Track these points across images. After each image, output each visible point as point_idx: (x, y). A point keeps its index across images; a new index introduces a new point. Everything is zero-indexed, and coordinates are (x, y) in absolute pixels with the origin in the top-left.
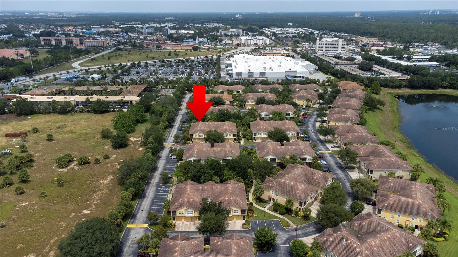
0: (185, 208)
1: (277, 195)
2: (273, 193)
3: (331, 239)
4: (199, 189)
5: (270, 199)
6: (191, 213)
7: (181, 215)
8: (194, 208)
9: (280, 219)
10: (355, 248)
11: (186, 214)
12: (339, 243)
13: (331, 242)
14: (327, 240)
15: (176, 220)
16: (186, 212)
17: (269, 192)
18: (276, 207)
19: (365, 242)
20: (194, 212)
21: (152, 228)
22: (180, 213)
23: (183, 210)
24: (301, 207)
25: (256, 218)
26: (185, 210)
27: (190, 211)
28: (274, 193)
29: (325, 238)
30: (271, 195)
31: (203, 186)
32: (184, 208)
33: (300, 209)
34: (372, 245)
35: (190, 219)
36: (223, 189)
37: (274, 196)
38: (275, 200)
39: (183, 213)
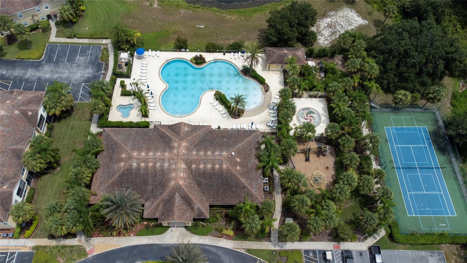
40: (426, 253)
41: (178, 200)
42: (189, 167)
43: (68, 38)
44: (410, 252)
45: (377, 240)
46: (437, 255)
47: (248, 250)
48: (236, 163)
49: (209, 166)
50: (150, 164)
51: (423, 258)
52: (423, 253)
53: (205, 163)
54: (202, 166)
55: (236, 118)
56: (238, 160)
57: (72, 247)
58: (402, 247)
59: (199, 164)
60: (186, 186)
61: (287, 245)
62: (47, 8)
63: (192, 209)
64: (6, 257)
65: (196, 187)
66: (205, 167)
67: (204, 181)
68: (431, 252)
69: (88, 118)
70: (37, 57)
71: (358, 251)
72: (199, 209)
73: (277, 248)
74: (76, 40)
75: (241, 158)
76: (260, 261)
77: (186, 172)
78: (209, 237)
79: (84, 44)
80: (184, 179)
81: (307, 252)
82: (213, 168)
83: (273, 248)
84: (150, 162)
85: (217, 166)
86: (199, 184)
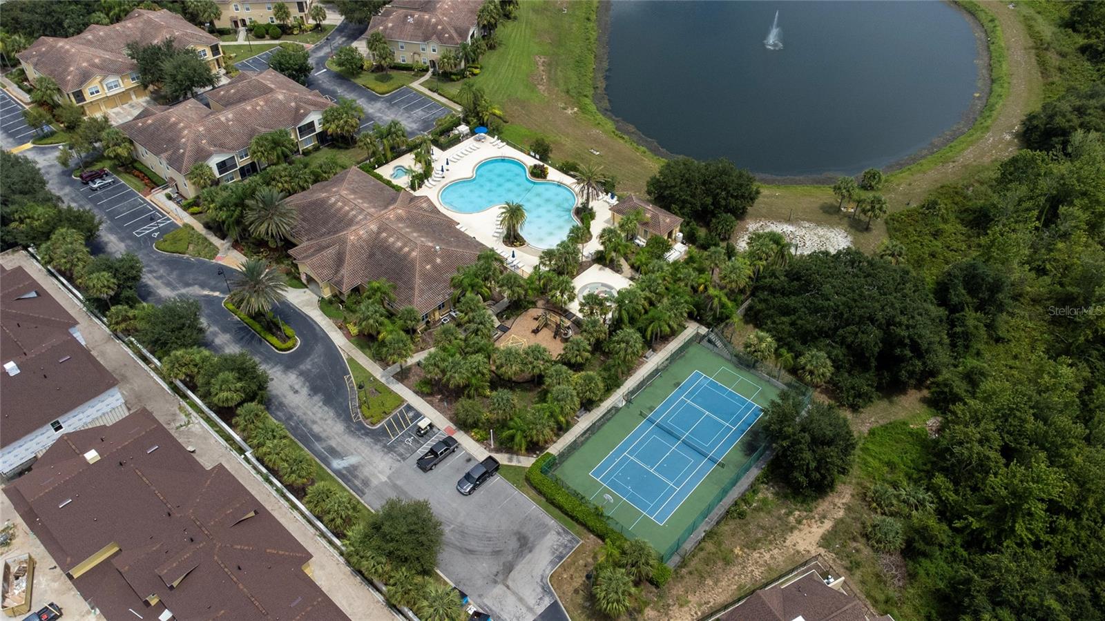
0: (99, 78)
1: (248, 9)
2: (237, 9)
3: (390, 25)
4: (89, 40)
5: (236, 23)
6: (116, 86)
7: (96, 97)
8: (119, 72)
9: (280, 45)
10: (429, 21)
11: (107, 91)
12: (405, 25)
13: (392, 28)
14: (386, 28)
15: (88, 112)
16: (105, 86)
17: (228, 9)
18: (257, 32)
19: (435, 9)
20: (120, 81)
21: (50, 142)
22: (92, 93)
23: (94, 84)
24: (302, 14)
25: (238, 59)
26: (100, 82)
27: (111, 80)
28: (239, 7)
29: (381, 28)
30: (234, 15)
31: (94, 33)
32: (95, 78)
33: (302, 17)
34: (445, 9)
35: (118, 101)
36: (140, 25)
37: (243, 14)
38: (248, 23)
39: (97, 92)
40: (556, 524)
41: (331, 252)
42: (379, 233)
43: (429, 89)
44: (534, 506)
45: (510, 464)
46: (569, 537)
47: (351, 360)
48: (432, 262)
49: (399, 244)
50: (347, 208)
51: (545, 525)
52: (552, 522)
53: (398, 239)
54: (391, 240)
55: (507, 245)
56: (438, 261)
57: (211, 244)
58: (531, 494)
59: (392, 236)
60: (353, 245)
61: (397, 386)
62: (434, 50)
63: (337, 272)
64: (160, 218)
65: (364, 257)
66: (393, 243)
67: (379, 256)
68: (563, 529)
69: (359, 160)
70: (381, 91)
71: (469, 454)
72: (343, 276)
73: (383, 380)
74: (435, 96)
75: (443, 261)
76: (350, 377)
77: (370, 235)
78: (331, 322)
79: (438, 101)
80: (360, 238)
81: (409, 408)
82: (401, 249)
83: (378, 377)
84: (349, 206)
85: (406, 249)
86: (372, 255)
